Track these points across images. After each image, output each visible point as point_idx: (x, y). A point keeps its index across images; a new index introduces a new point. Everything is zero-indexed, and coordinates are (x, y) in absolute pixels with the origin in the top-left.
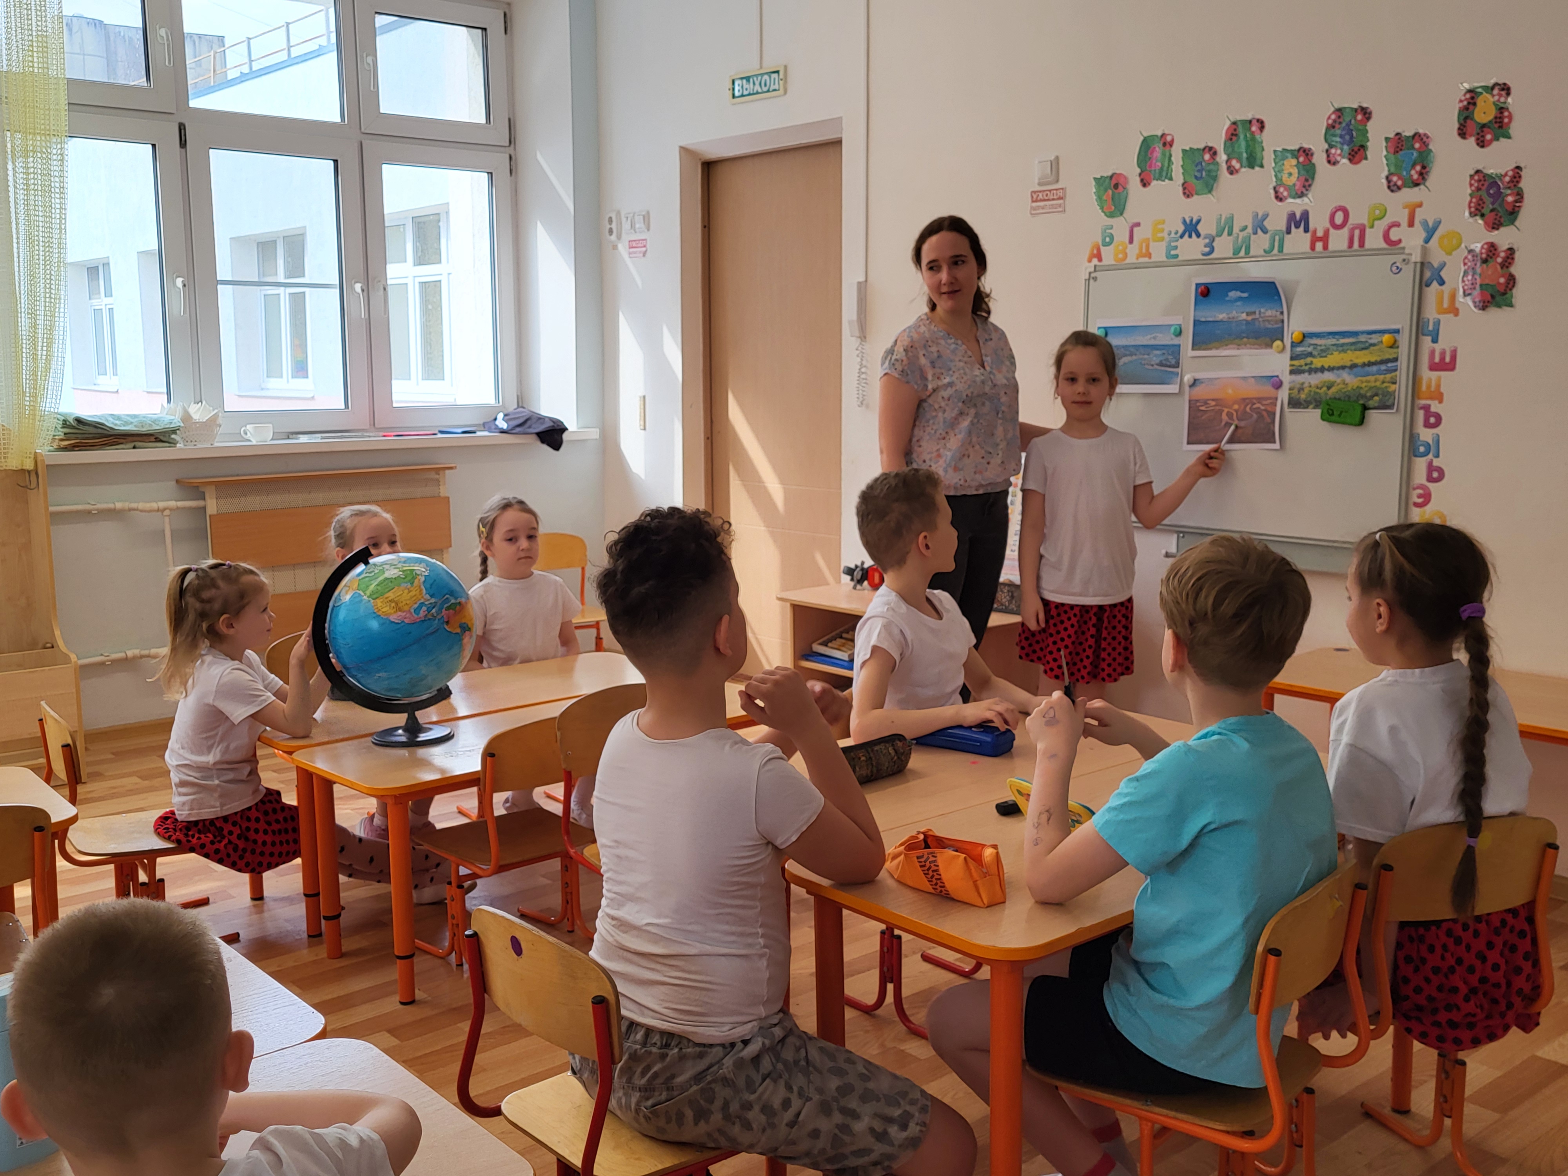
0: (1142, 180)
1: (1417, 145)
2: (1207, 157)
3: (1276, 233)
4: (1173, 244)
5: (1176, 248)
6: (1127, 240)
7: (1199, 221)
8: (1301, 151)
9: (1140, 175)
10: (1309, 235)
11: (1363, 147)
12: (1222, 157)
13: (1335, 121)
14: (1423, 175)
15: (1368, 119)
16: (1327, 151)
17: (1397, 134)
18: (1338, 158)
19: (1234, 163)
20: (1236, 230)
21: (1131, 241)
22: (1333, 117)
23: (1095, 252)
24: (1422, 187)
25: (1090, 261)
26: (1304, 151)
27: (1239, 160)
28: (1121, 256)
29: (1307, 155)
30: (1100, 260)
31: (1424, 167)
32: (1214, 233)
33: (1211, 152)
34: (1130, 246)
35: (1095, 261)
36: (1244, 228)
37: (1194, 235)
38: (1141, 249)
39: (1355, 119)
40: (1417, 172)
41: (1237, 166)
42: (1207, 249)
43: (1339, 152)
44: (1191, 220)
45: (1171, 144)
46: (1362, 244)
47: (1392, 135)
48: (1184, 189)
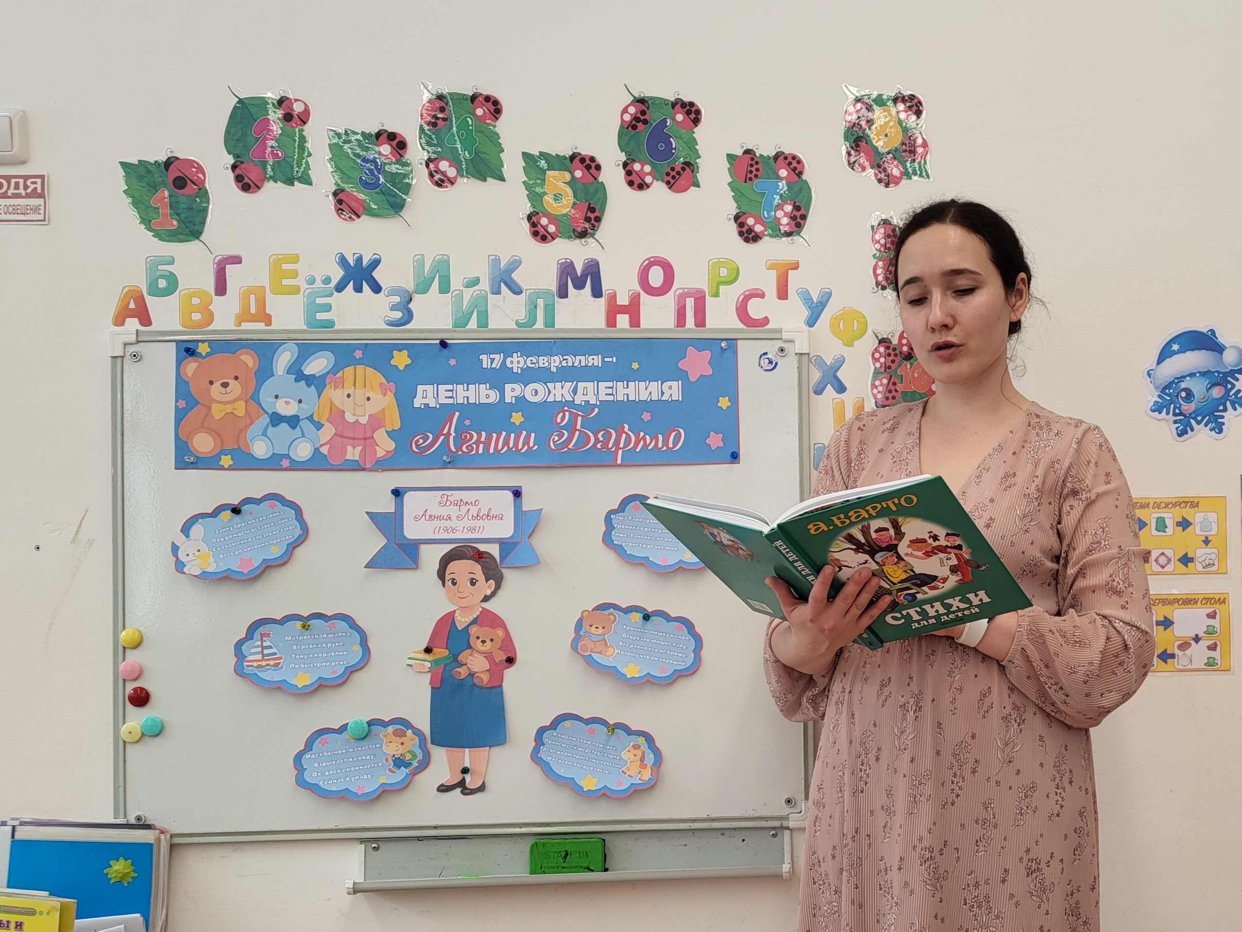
0: (239, 179)
1: (783, 173)
2: (386, 149)
3: (537, 294)
4: (319, 301)
5: (328, 308)
6: (210, 286)
7: (376, 263)
8: (577, 160)
9: (234, 167)
10: (602, 302)
11: (689, 166)
12: (417, 153)
13: (636, 119)
14: (798, 220)
15: (696, 121)
16: (625, 165)
17: (748, 152)
18: (648, 179)
19: (444, 165)
20: (456, 283)
21: (221, 288)
22: (632, 110)
23: (132, 305)
24: (796, 238)
25: (119, 321)
26: (583, 160)
27: (455, 162)
28: (196, 317)
29: (588, 167)
30: (146, 320)
31: (797, 208)
32: (410, 286)
33: (394, 143)
34: (217, 299)
35: (133, 324)
36: (475, 282)
37: (365, 286)
38: (245, 307)
39: (674, 119)
40: (786, 214)
41: (452, 172)
42: (398, 315)
43: (647, 168)
44: (360, 259)
45: (304, 118)
46: (700, 322)
47: (739, 152)
48: (340, 202)
